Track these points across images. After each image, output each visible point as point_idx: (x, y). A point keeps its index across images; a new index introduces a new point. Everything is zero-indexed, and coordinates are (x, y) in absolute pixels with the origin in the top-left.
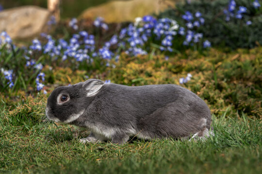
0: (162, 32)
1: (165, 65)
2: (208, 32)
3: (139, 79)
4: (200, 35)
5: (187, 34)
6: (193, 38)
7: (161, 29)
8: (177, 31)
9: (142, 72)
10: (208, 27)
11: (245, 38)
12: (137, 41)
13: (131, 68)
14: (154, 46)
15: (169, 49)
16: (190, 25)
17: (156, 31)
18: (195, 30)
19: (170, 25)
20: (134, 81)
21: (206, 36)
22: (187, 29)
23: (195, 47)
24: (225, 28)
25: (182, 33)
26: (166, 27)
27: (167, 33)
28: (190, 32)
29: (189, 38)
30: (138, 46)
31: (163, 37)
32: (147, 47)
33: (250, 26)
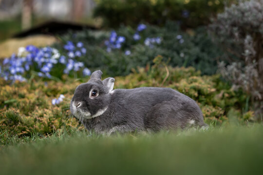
0: (42, 60)
1: (40, 88)
2: (89, 63)
3: (12, 101)
4: (81, 64)
5: (67, 63)
6: (74, 67)
7: (41, 57)
8: (58, 60)
9: (15, 93)
10: (90, 57)
11: (124, 67)
12: (18, 69)
13: (5, 91)
14: (33, 74)
15: (48, 75)
16: (71, 55)
17: (37, 59)
18: (76, 59)
19: (53, 54)
20: (6, 102)
21: (87, 66)
22: (68, 58)
23: (75, 75)
24: (106, 58)
25: (63, 61)
26: (47, 55)
27: (47, 60)
28: (71, 61)
29: (70, 66)
30: (18, 73)
31: (44, 64)
32: (27, 75)
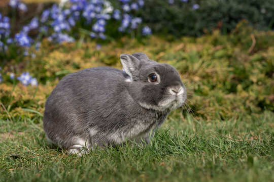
0: (93, 15)
1: (97, 55)
2: (147, 17)
3: (65, 72)
4: (138, 20)
5: (122, 18)
6: (130, 24)
7: (92, 11)
8: (112, 14)
9: (68, 63)
10: (148, 10)
11: (191, 24)
12: (63, 26)
13: (55, 59)
14: (83, 32)
15: (102, 36)
16: (126, 8)
17: (85, 14)
18: (132, 13)
19: (103, 6)
20: (58, 73)
21: (145, 22)
22: (123, 12)
23: (132, 34)
24: (168, 12)
25: (117, 16)
26: (98, 9)
27: (99, 16)
28: (127, 16)
29: (126, 23)
30: (64, 31)
31: (95, 21)
32: (74, 33)
33: (197, 11)
